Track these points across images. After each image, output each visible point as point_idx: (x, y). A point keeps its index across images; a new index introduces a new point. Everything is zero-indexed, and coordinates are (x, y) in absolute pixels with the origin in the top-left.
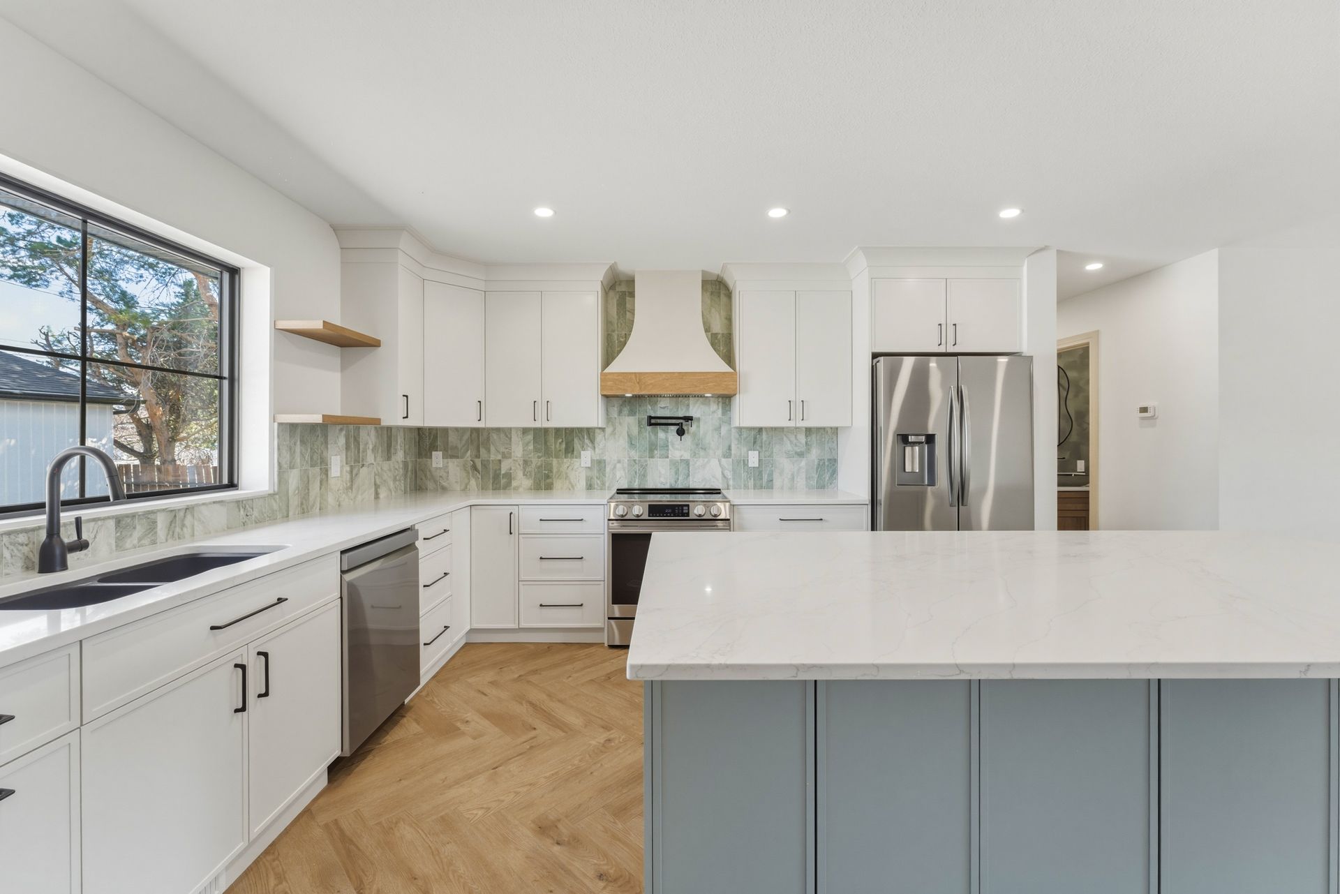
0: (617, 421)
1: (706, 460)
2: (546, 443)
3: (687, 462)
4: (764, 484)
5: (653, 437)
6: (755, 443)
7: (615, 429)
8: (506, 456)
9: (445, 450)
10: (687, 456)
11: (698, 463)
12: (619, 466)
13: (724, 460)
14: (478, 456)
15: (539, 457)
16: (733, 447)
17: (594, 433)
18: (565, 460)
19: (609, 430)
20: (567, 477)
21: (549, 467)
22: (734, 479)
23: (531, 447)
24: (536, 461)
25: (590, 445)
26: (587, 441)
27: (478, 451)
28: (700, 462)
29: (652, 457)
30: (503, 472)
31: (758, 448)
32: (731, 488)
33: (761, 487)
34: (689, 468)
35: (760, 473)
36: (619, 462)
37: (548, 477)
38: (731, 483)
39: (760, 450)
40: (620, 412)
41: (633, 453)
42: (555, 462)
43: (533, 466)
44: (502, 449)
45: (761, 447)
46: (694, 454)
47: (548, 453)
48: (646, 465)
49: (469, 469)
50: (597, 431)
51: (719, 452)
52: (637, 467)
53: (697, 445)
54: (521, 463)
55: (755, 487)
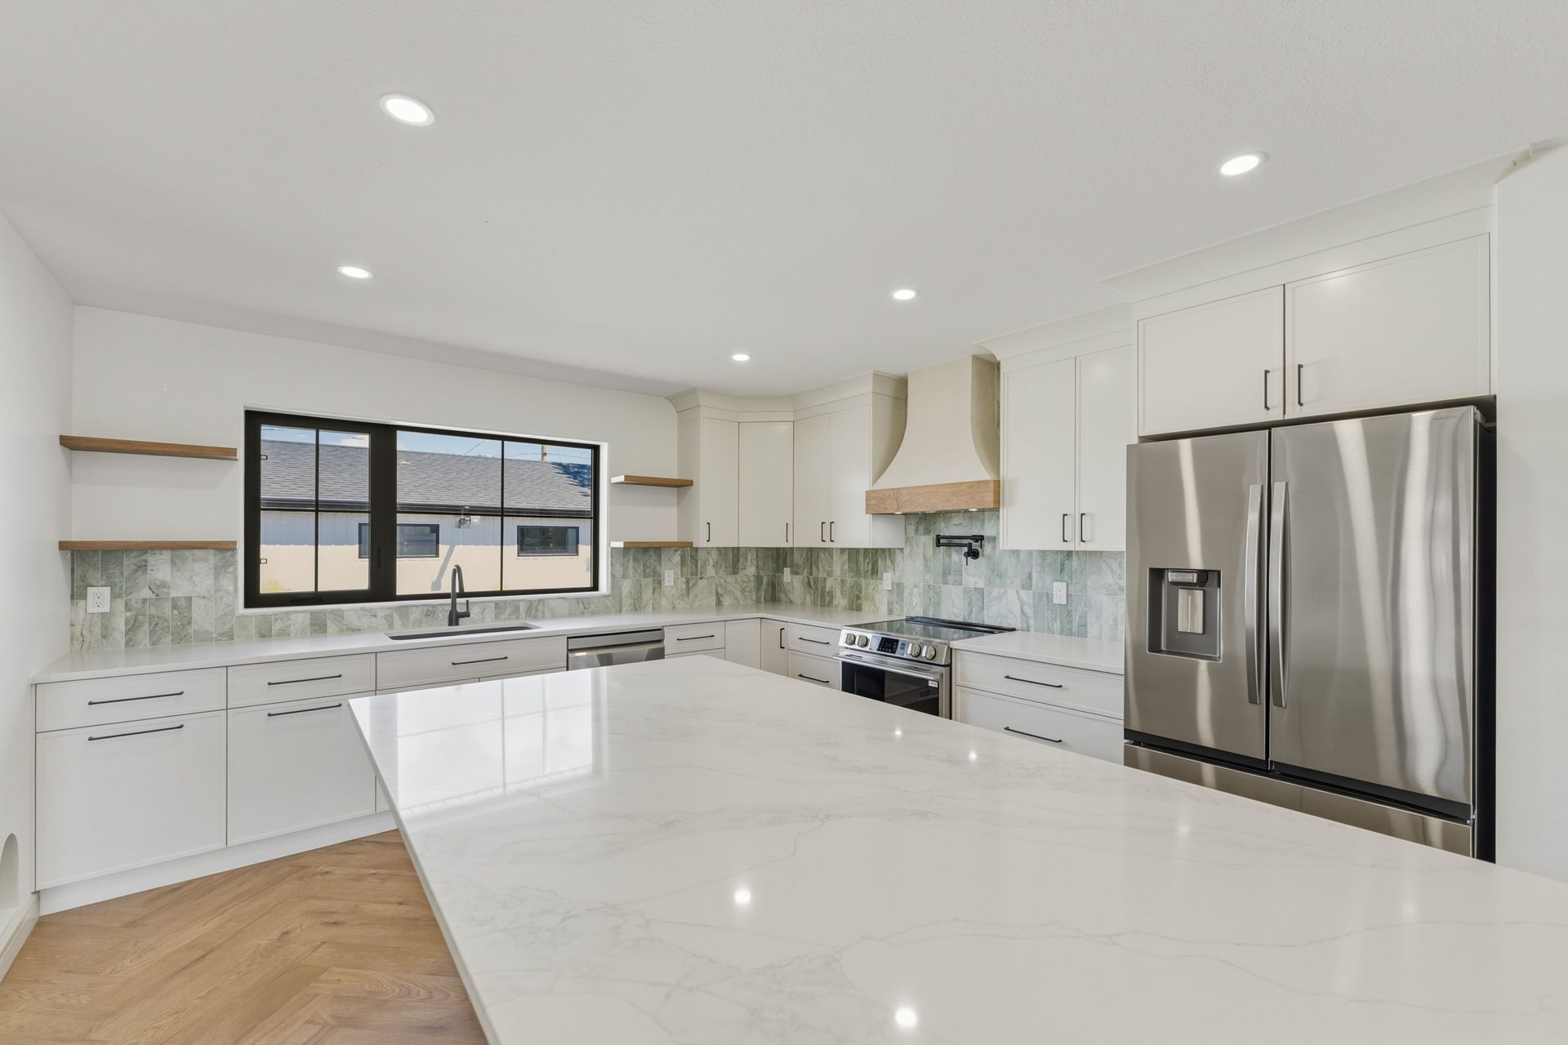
0: (914, 540)
1: (1002, 590)
2: (857, 562)
3: (981, 591)
4: (1074, 629)
5: (947, 559)
6: (1062, 571)
7: (912, 550)
8: (830, 574)
9: (791, 567)
10: (981, 585)
11: (993, 594)
12: (915, 590)
13: (1023, 593)
14: (811, 574)
15: (853, 577)
16: (1035, 576)
17: (895, 553)
18: (871, 581)
19: (907, 551)
20: (873, 600)
21: (858, 587)
22: (1035, 620)
23: (846, 567)
24: (850, 581)
25: (892, 567)
26: (889, 562)
27: (811, 569)
28: (995, 592)
29: (945, 583)
30: (827, 590)
31: (1066, 578)
32: (1032, 629)
33: (1071, 634)
34: (983, 598)
35: (1069, 613)
36: (915, 586)
37: (858, 598)
38: (1032, 622)
39: (1070, 582)
40: (917, 530)
41: (927, 577)
42: (863, 582)
43: (848, 585)
44: (827, 568)
45: (1071, 578)
46: (989, 582)
47: (858, 573)
48: (940, 592)
49: (806, 585)
50: (897, 551)
51: (1018, 582)
52: (931, 593)
53: (993, 571)
54: (840, 582)
55: (1062, 632)
